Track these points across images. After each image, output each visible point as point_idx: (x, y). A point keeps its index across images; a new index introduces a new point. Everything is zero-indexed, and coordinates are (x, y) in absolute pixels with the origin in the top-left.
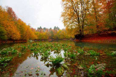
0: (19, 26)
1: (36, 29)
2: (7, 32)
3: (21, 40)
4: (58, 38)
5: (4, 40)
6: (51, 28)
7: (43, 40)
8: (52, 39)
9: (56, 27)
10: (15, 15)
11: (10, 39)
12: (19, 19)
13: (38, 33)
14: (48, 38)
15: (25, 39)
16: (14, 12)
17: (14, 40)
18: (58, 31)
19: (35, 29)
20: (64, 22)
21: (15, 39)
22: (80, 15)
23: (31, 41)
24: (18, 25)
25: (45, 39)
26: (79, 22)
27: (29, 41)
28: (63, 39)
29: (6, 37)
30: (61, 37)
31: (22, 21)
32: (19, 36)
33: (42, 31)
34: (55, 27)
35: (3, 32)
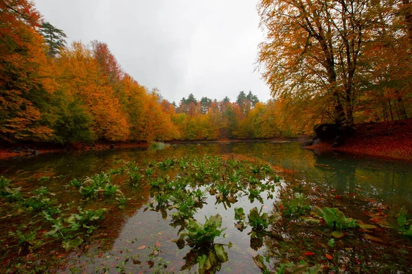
0: (126, 98)
1: (178, 105)
2: (93, 118)
3: (132, 142)
4: (251, 133)
5: (88, 143)
6: (226, 100)
7: (199, 140)
8: (232, 138)
9: (247, 94)
10: (114, 64)
11: (103, 140)
12: (127, 77)
13: (182, 119)
14: (215, 135)
15: (142, 137)
16: (111, 57)
17: (112, 142)
18: (251, 108)
19: (174, 104)
20: (270, 81)
21: (114, 139)
22: (335, 45)
23: (161, 146)
24: (123, 95)
25: (205, 139)
26: (332, 77)
27: (155, 146)
28: (271, 138)
29: (92, 134)
30: (265, 132)
31: (136, 82)
32: (127, 131)
33: (197, 109)
34: (242, 94)
35: (85, 121)
